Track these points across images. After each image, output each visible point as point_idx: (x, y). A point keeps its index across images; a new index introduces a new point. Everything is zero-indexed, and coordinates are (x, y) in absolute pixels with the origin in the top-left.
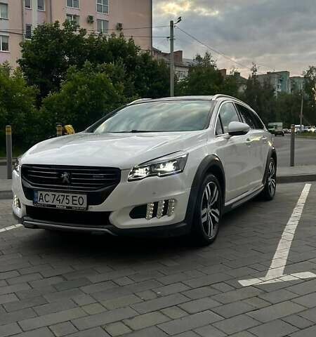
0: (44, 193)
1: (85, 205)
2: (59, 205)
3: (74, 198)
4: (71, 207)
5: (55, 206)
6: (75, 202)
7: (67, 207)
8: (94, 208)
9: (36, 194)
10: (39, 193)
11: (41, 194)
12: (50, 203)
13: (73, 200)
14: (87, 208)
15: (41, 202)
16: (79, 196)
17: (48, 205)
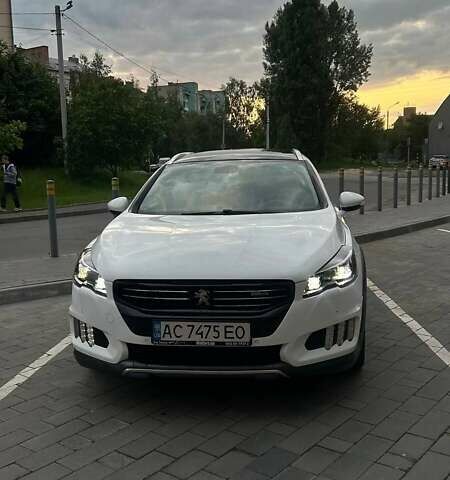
0: (172, 325)
1: (247, 338)
2: (200, 341)
3: (228, 329)
4: (223, 343)
5: (194, 343)
6: (228, 335)
7: (217, 343)
8: (261, 342)
9: (156, 327)
10: (163, 324)
11: (167, 326)
12: (185, 338)
13: (226, 332)
14: (251, 342)
15: (167, 338)
16: (236, 325)
17: (180, 342)
